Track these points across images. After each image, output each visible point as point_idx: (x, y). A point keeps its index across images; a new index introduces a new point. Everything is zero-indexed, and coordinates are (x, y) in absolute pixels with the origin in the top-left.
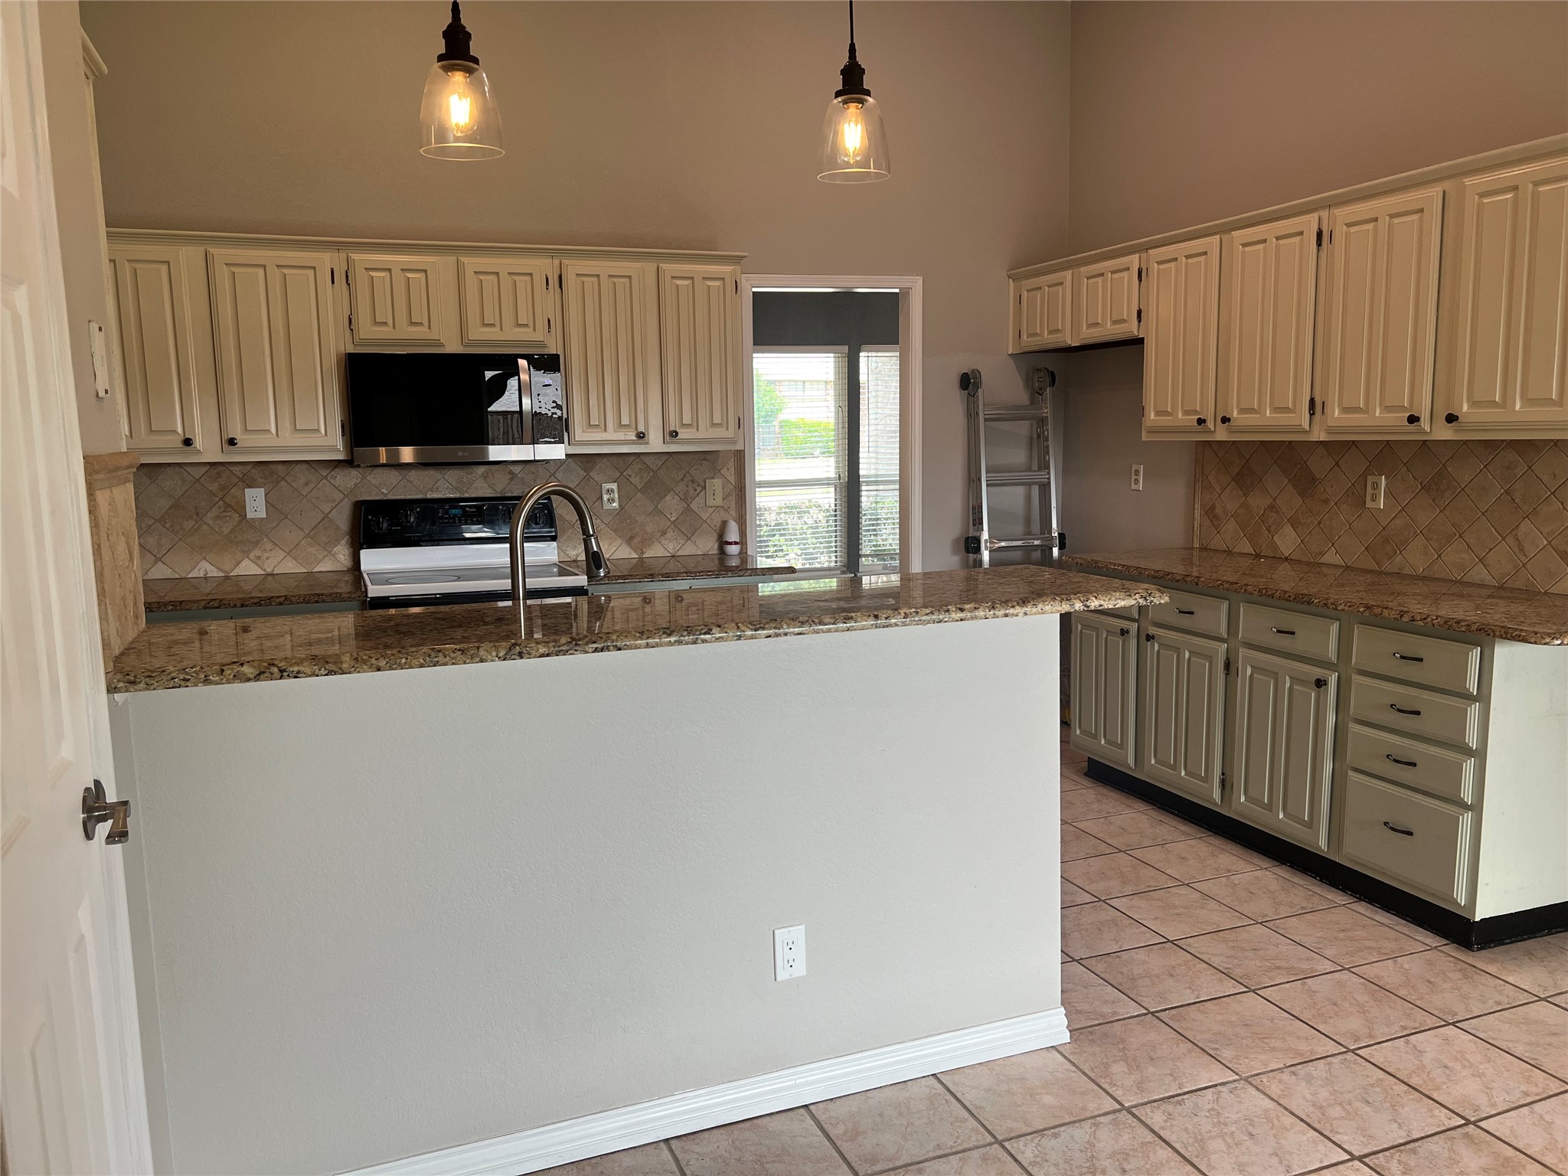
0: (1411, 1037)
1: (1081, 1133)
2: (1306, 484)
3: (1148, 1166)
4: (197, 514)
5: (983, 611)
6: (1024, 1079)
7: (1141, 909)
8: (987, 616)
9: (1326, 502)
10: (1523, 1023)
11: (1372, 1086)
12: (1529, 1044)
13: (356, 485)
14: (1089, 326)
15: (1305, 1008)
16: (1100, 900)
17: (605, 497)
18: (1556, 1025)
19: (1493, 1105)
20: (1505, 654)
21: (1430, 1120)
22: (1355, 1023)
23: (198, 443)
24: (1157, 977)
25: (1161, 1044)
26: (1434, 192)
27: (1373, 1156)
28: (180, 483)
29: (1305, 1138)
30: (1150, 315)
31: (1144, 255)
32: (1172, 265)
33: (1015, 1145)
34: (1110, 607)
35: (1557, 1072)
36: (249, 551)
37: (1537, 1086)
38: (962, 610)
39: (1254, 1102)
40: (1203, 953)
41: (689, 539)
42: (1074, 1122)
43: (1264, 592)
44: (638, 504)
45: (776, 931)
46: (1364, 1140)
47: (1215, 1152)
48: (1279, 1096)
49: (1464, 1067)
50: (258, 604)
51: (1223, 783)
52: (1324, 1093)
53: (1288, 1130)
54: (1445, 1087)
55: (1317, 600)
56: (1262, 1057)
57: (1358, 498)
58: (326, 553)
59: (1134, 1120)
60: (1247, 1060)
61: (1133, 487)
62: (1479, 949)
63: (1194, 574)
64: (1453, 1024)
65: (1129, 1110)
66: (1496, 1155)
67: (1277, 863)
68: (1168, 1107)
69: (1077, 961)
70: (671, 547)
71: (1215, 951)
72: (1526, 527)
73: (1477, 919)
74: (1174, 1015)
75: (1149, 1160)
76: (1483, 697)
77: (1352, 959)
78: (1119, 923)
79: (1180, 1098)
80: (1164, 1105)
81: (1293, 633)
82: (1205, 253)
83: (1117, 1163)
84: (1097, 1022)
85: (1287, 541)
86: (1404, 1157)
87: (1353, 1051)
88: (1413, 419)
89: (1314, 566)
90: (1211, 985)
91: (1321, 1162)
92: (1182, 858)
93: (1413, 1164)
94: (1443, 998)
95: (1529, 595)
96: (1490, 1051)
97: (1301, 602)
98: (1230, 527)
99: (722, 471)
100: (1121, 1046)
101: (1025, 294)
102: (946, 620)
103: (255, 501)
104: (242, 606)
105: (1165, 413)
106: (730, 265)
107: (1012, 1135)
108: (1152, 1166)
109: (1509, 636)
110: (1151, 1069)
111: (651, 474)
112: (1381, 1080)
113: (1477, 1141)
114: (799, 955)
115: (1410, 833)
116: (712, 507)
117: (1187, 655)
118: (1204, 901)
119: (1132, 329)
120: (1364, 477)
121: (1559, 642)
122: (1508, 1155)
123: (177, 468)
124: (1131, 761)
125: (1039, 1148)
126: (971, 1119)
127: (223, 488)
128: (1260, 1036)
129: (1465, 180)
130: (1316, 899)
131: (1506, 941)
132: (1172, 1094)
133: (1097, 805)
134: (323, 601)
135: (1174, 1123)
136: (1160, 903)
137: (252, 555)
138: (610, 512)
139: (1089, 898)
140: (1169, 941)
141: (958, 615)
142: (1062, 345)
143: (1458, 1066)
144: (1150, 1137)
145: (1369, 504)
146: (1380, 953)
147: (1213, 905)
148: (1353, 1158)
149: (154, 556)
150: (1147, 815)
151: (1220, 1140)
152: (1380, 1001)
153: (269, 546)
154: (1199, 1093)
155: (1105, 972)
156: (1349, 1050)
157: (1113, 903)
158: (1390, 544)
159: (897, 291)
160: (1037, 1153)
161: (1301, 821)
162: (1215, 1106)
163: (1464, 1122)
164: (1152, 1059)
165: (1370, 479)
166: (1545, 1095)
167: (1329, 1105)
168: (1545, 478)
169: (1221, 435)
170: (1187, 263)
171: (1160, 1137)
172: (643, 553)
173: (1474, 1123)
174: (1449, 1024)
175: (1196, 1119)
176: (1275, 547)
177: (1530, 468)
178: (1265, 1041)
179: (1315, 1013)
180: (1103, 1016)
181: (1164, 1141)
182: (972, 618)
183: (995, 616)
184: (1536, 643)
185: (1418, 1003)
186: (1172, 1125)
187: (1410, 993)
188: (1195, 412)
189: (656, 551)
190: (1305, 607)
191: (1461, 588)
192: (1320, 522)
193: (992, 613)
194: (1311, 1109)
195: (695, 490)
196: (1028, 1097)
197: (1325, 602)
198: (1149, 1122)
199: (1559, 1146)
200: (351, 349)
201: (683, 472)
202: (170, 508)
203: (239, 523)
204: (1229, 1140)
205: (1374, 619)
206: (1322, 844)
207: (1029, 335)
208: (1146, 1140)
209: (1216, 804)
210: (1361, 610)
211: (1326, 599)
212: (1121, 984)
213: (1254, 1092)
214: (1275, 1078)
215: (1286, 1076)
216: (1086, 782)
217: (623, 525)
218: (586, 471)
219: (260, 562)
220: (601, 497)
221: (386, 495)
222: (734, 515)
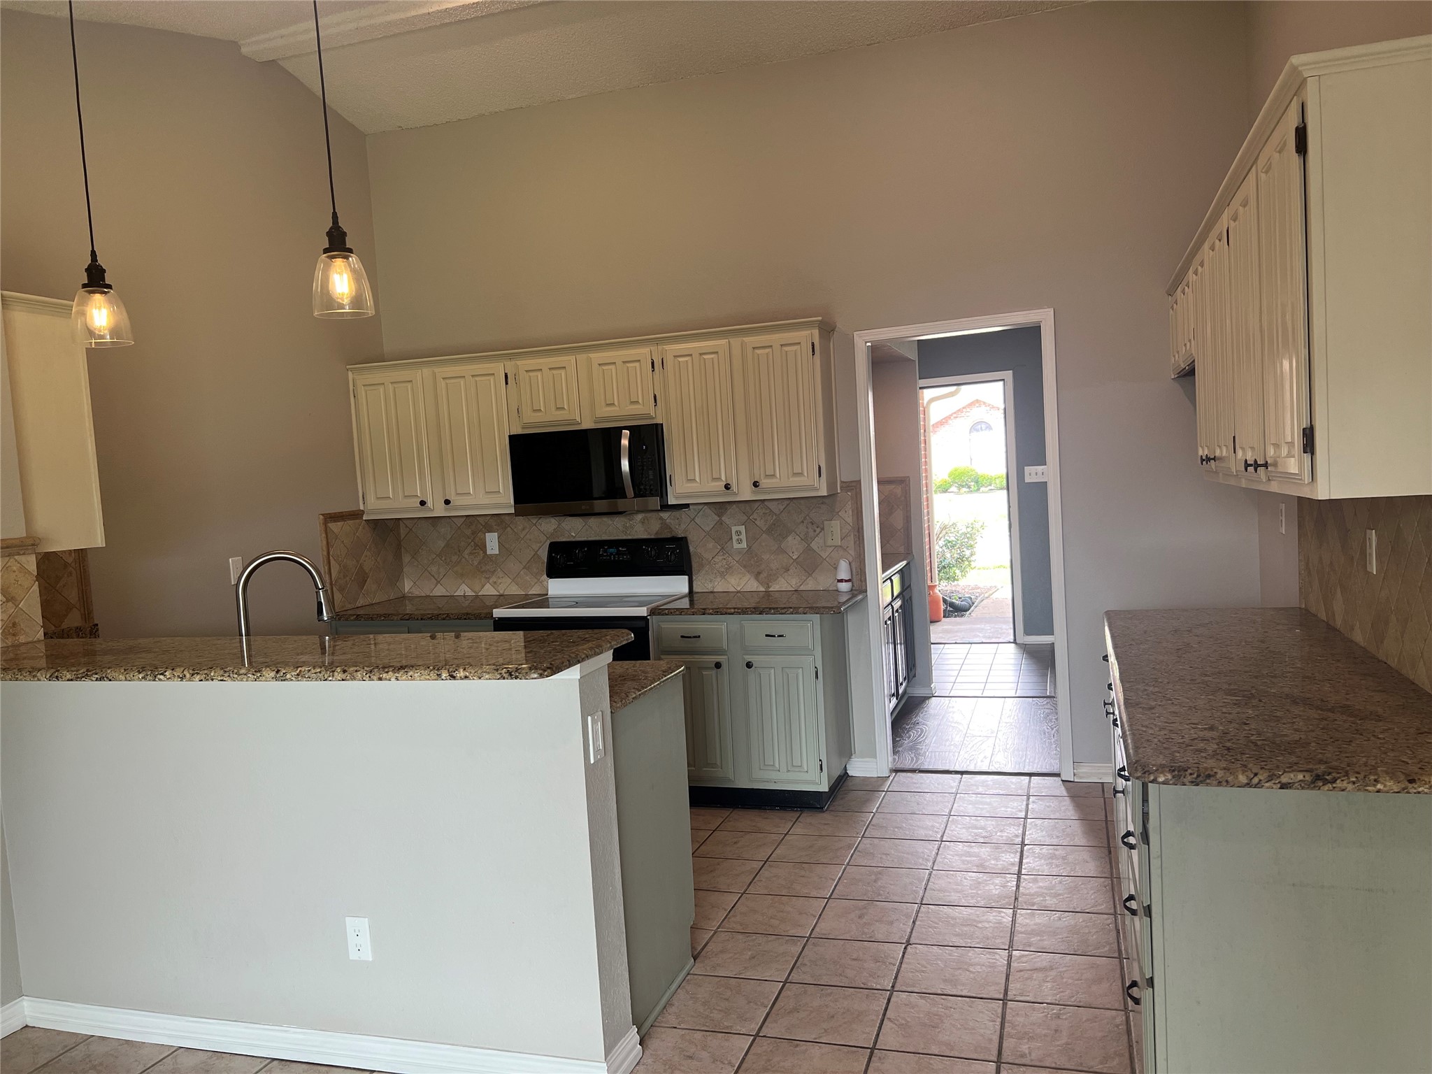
4: (459, 551)
13: (554, 530)
17: (735, 537)
23: (429, 504)
28: (449, 529)
36: (489, 578)
41: (810, 575)
44: (763, 544)
50: (431, 618)
58: (536, 580)
61: (1281, 530)
70: (794, 583)
99: (840, 513)
103: (492, 542)
104: (422, 619)
106: (806, 330)
111: (775, 517)
114: (365, 941)
116: (831, 546)
127: (473, 533)
137: (491, 581)
138: (739, 551)
149: (436, 579)
153: (501, 574)
172: (768, 587)
189: (782, 585)
195: (815, 531)
201: (803, 515)
202: (444, 547)
203: (483, 558)
217: (751, 562)
218: (719, 516)
219: (496, 586)
220: (731, 538)
221: (574, 537)
222: (853, 554)
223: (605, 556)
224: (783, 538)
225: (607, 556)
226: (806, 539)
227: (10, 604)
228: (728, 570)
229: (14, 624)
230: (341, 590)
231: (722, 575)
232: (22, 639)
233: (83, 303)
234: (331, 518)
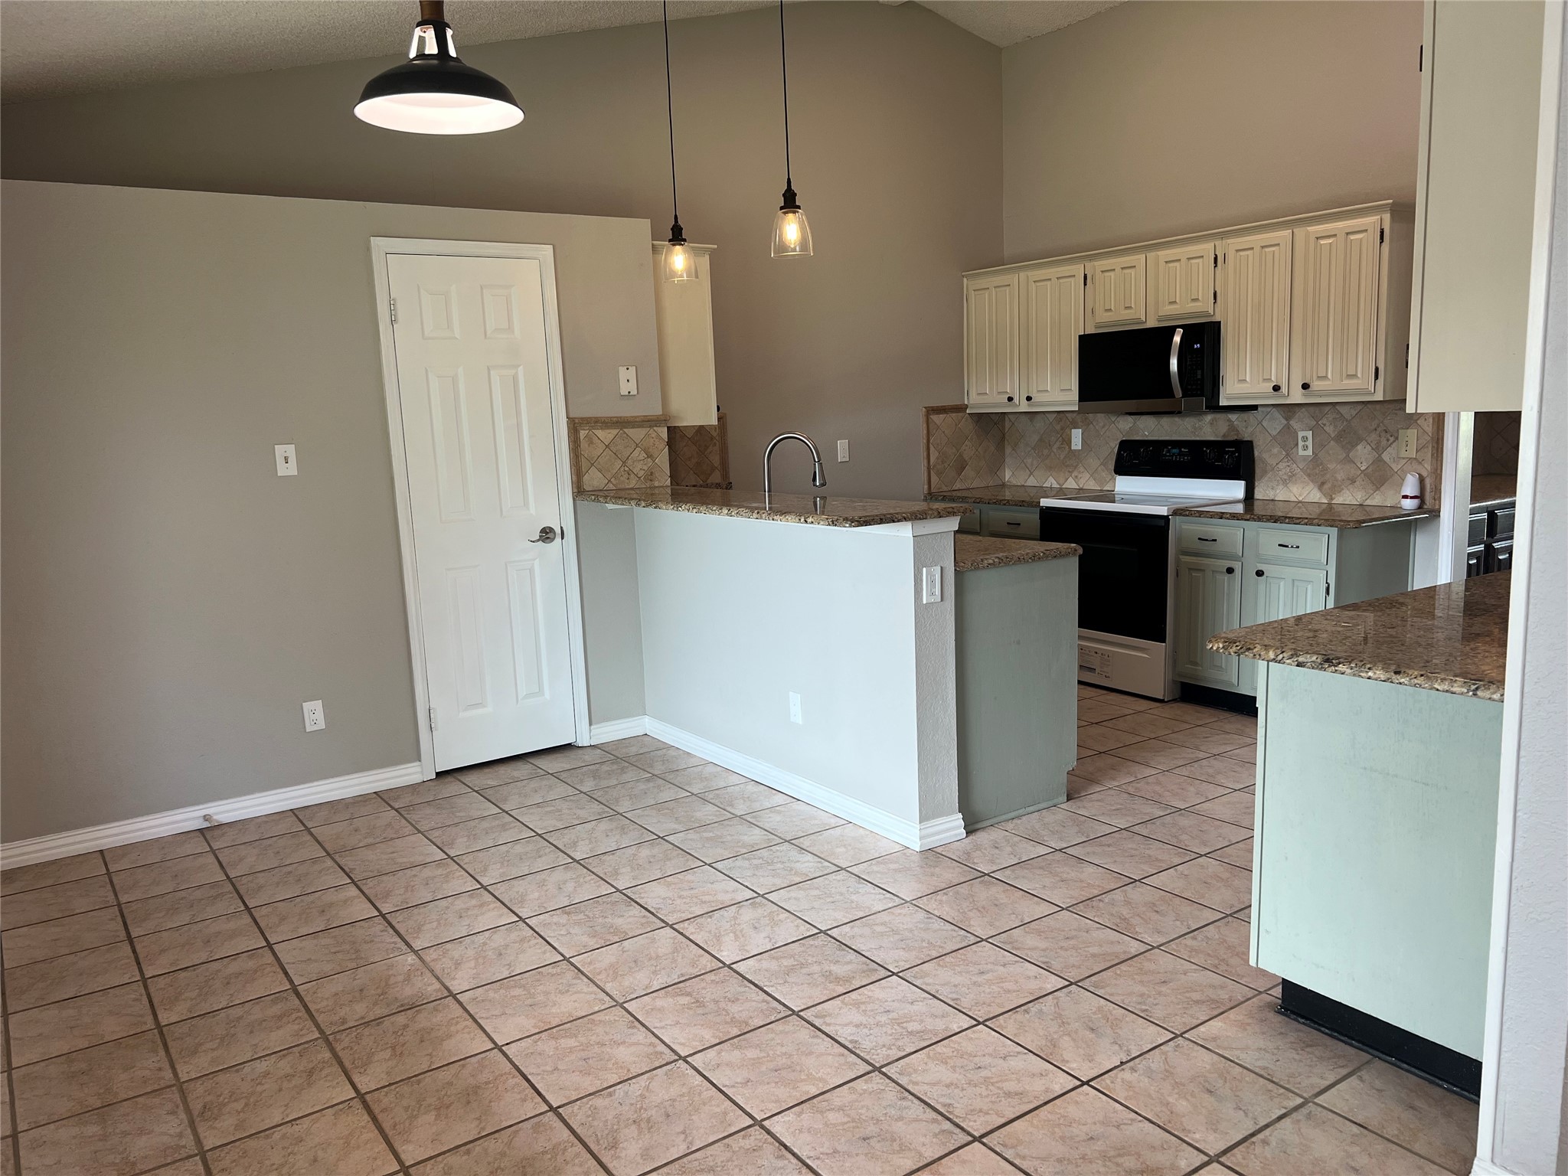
4: (1050, 446)
13: (1130, 428)
17: (1301, 443)
23: (1016, 400)
36: (1072, 472)
41: (1378, 489)
44: (1331, 452)
58: (1106, 477)
70: (1359, 497)
99: (1418, 422)
103: (1077, 438)
111: (1345, 423)
116: (1402, 458)
123: (1042, 415)
127: (1062, 429)
137: (1073, 475)
138: (1305, 458)
153: (1082, 469)
172: (1331, 499)
189: (1346, 498)
195: (1388, 440)
196: (840, 845)
201: (1377, 421)
202: (1038, 441)
203: (1068, 452)
217: (1316, 471)
218: (1287, 420)
219: (1077, 480)
220: (1297, 444)
221: (1147, 436)
222: (1429, 468)
223: (1167, 456)
224: (1353, 446)
225: (1169, 455)
226: (1378, 449)
227: (649, 460)
228: (1291, 478)
229: (652, 473)
230: (939, 474)
231: (1285, 483)
232: (656, 484)
233: (669, 252)
234: (932, 411)
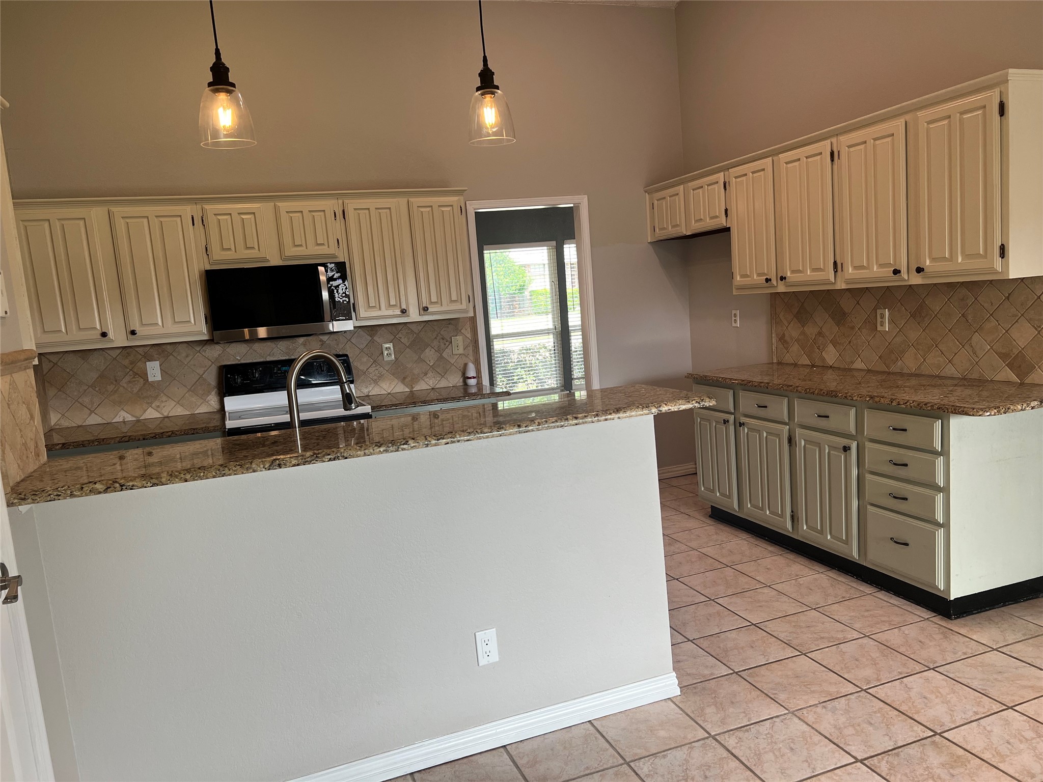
0: (904, 679)
1: (680, 754)
2: (840, 317)
3: (722, 773)
4: (116, 381)
5: (590, 418)
6: (648, 720)
7: (737, 604)
8: (593, 421)
9: (853, 328)
10: (980, 666)
11: (875, 712)
12: (982, 680)
13: (219, 355)
14: (696, 221)
15: (837, 664)
16: (711, 600)
17: (386, 353)
18: (1002, 666)
19: (954, 722)
20: (956, 423)
21: (910, 733)
22: (868, 672)
23: (111, 335)
24: (742, 648)
25: (739, 693)
26: (900, 122)
27: (870, 759)
28: (103, 361)
29: (827, 750)
30: (733, 213)
31: (726, 173)
32: (744, 178)
33: (637, 764)
34: (676, 410)
35: (998, 697)
36: (152, 403)
37: (984, 707)
38: (576, 418)
39: (797, 726)
40: (774, 631)
41: (443, 376)
42: (677, 747)
43: (808, 390)
44: (407, 356)
45: (476, 634)
46: (866, 748)
47: (767, 762)
48: (813, 723)
49: (937, 697)
50: (155, 437)
51: (792, 517)
52: (843, 719)
53: (816, 745)
54: (923, 711)
55: (841, 395)
56: (805, 697)
57: (872, 324)
58: (202, 401)
59: (717, 743)
60: (794, 700)
61: (734, 325)
62: (955, 619)
63: (766, 381)
64: (933, 669)
65: (714, 738)
66: (952, 755)
67: (830, 569)
68: (739, 734)
69: (691, 641)
70: (431, 383)
71: (782, 629)
72: (976, 338)
73: (952, 598)
74: (750, 673)
75: (723, 769)
76: (945, 452)
77: (871, 629)
78: (721, 614)
79: (748, 727)
80: (737, 733)
81: (828, 417)
82: (764, 170)
83: (702, 773)
84: (699, 681)
85: (831, 356)
86: (890, 759)
87: (865, 690)
88: (896, 272)
89: (847, 371)
90: (777, 652)
91: (836, 765)
92: (768, 569)
93: (896, 763)
94: (928, 652)
95: (980, 383)
96: (956, 686)
97: (831, 396)
98: (795, 348)
99: (462, 331)
100: (713, 696)
101: (656, 202)
102: (566, 425)
103: (154, 370)
104: (144, 439)
105: (746, 276)
106: (456, 196)
107: (636, 758)
108: (724, 772)
109: (957, 411)
110: (731, 710)
111: (415, 335)
112: (881, 708)
113: (939, 746)
114: (493, 647)
115: (907, 544)
116: (457, 355)
117: (765, 434)
118: (779, 597)
119: (722, 222)
120: (875, 310)
121: (988, 414)
122: (960, 754)
123: (101, 351)
124: (736, 506)
125: (652, 765)
126: (611, 749)
127: (132, 363)
128: (806, 684)
129: (918, 113)
130: (852, 591)
131: (974, 612)
132: (743, 725)
133: (715, 536)
134: (197, 433)
135: (742, 743)
136: (750, 600)
137: (153, 405)
138: (389, 362)
139: (703, 599)
140: (753, 624)
141: (574, 421)
142: (681, 235)
143: (933, 697)
144: (725, 754)
145: (879, 328)
146: (890, 624)
147: (785, 598)
148: (857, 761)
149: (89, 409)
150: (747, 541)
151: (771, 754)
152: (887, 656)
153: (164, 398)
154: (761, 723)
155: (709, 647)
156: (862, 690)
157: (720, 601)
158: (894, 353)
159: (572, 205)
160: (651, 768)
161: (841, 540)
162: (771, 732)
163: (933, 733)
164: (732, 703)
165: (879, 312)
166: (989, 713)
167: (845, 727)
168: (986, 305)
169: (781, 288)
170: (753, 177)
171: (732, 754)
172: (413, 388)
173: (940, 734)
174: (930, 669)
175: (757, 741)
176: (824, 359)
177: (976, 299)
178: (808, 686)
179: (843, 666)
180: (704, 676)
181: (735, 756)
182: (583, 423)
183: (599, 421)
184: (973, 415)
185: (912, 656)
186: (741, 746)
187: (907, 650)
188: (764, 274)
189: (421, 386)
190: (834, 399)
191: (936, 380)
192: (850, 342)
193: (596, 419)
194: (833, 730)
195: (445, 344)
196: (649, 732)
197: (845, 395)
198: (726, 744)
199: (994, 746)
200: (208, 268)
201: (436, 333)
202: (98, 378)
203: (144, 384)
204: (777, 753)
205: (876, 405)
206: (854, 554)
207: (660, 229)
208: (723, 756)
209: (789, 531)
210: (868, 399)
211: (846, 393)
212: (718, 655)
213: (796, 720)
214: (811, 711)
215: (819, 709)
216: (709, 521)
217: (398, 371)
218: (371, 337)
219: (159, 409)
220: (382, 353)
221: (239, 360)
222: (472, 359)
223: (279, 373)
224: (422, 351)
225: (281, 373)
226: (439, 351)
228: (381, 377)
231: (376, 382)
